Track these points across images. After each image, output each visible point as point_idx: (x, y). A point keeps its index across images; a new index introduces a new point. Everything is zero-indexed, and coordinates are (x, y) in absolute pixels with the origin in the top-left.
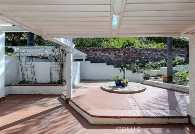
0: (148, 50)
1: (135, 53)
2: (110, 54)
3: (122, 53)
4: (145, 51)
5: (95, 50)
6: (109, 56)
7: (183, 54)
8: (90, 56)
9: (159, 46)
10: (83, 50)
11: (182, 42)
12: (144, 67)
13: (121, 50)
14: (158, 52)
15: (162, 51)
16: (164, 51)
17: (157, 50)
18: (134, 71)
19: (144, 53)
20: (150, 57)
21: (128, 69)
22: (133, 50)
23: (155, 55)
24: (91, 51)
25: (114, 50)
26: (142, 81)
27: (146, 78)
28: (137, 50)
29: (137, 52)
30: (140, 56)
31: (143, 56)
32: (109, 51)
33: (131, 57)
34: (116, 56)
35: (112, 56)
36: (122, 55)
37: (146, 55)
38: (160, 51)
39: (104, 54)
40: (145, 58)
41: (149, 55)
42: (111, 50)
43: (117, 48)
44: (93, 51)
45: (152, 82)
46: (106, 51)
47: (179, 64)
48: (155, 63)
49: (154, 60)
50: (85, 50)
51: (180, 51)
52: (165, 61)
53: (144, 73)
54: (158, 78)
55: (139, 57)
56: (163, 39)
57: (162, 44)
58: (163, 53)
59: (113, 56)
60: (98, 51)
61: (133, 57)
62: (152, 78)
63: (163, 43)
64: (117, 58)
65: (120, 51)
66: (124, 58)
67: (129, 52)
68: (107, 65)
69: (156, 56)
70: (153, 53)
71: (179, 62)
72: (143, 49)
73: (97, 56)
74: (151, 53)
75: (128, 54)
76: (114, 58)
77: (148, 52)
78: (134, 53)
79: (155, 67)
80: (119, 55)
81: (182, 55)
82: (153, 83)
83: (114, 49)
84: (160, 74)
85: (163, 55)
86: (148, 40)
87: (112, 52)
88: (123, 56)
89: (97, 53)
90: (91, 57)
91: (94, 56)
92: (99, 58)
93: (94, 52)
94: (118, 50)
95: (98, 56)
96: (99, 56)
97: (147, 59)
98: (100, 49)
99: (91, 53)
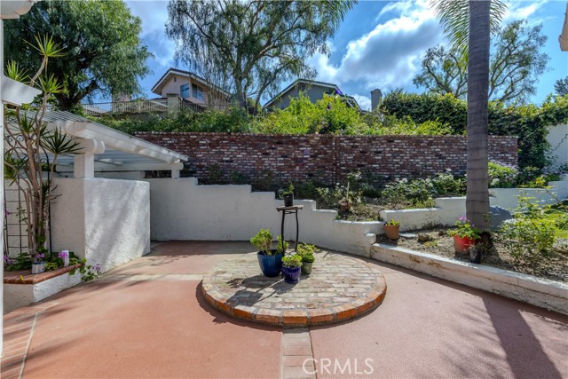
0: (390, 140)
1: (350, 152)
2: (268, 154)
3: (307, 152)
4: (382, 144)
5: (217, 141)
6: (263, 162)
7: (507, 153)
8: (201, 161)
9: (425, 129)
10: (179, 142)
11: (498, 117)
12: (379, 196)
13: (304, 141)
14: (424, 147)
15: (437, 144)
16: (442, 145)
17: (422, 142)
18: (344, 213)
19: (380, 152)
20: (397, 163)
21: (322, 204)
22: (342, 141)
23: (414, 156)
24: (204, 145)
25: (279, 143)
26: (373, 248)
27: (388, 236)
28: (356, 142)
29: (357, 147)
30: (365, 161)
31: (375, 162)
32: (264, 146)
33: (335, 164)
34: (287, 161)
35: (273, 162)
36: (306, 159)
37: (384, 158)
38: (430, 143)
39: (249, 153)
40: (384, 168)
41: (395, 158)
42: (270, 143)
43: (288, 137)
44: (210, 145)
45: (411, 256)
46: (254, 146)
47: (501, 187)
48: (415, 183)
49: (413, 173)
50: (185, 142)
51: (498, 145)
52: (451, 177)
53: (379, 219)
54: (432, 240)
55: (363, 166)
56: (437, 113)
57: (435, 126)
58: (442, 150)
59: (276, 161)
60: (226, 145)
61: (343, 165)
62: (407, 238)
63: (438, 123)
64: (290, 166)
65: (301, 146)
66: (313, 168)
67: (330, 148)
68: (253, 190)
69: (419, 162)
70: (409, 151)
71: (499, 177)
72: (374, 139)
73: (223, 161)
74: (402, 152)
75: (326, 153)
76: (279, 169)
77: (390, 146)
78: (346, 153)
79: (417, 198)
80: (296, 159)
81: (502, 158)
82: (416, 259)
83: (280, 140)
84: (435, 220)
85: (440, 157)
86: (391, 117)
87: (273, 149)
88: (310, 162)
89: (223, 153)
90: (203, 166)
91: (214, 161)
92: (229, 167)
93: (214, 147)
94: (294, 143)
95: (227, 161)
96: (232, 161)
97: (389, 170)
98: (233, 140)
99: (204, 150)
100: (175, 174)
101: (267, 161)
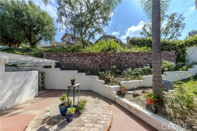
0: (128, 54)
1: (114, 58)
2: (86, 59)
3: (99, 58)
4: (125, 55)
5: (69, 55)
6: (84, 62)
7: (171, 57)
8: (64, 62)
9: (142, 49)
10: (57, 56)
11: (168, 45)
13: (98, 55)
14: (140, 56)
15: (145, 55)
16: (147, 55)
17: (139, 54)
19: (124, 58)
20: (130, 61)
22: (111, 54)
23: (137, 59)
24: (65, 57)
25: (90, 56)
28: (116, 54)
29: (116, 56)
30: (119, 61)
31: (123, 61)
32: (85, 56)
33: (109, 62)
34: (92, 62)
35: (87, 62)
36: (99, 61)
37: (126, 60)
38: (142, 55)
39: (80, 59)
40: (126, 63)
41: (130, 60)
42: (87, 55)
43: (93, 53)
44: (67, 56)
45: (128, 105)
46: (81, 56)
47: (169, 71)
48: (135, 69)
49: (136, 65)
50: (59, 56)
51: (168, 55)
52: (149, 67)
54: (138, 95)
55: (118, 63)
56: (147, 44)
57: (146, 48)
58: (147, 57)
59: (89, 61)
60: (72, 56)
61: (112, 63)
62: (129, 94)
63: (147, 47)
64: (93, 63)
65: (97, 56)
66: (101, 64)
67: (107, 57)
69: (138, 61)
70: (135, 57)
71: (168, 67)
72: (122, 53)
73: (71, 62)
74: (132, 58)
75: (105, 59)
76: (90, 64)
77: (128, 56)
78: (112, 58)
79: (136, 76)
80: (95, 61)
81: (169, 59)
83: (90, 54)
84: (142, 85)
85: (146, 59)
87: (88, 57)
88: (100, 61)
89: (71, 59)
90: (65, 64)
91: (68, 62)
92: (73, 64)
93: (68, 57)
94: (94, 55)
95: (72, 62)
96: (74, 62)
97: (128, 64)
98: (74, 55)
99: (65, 58)
100: (53, 67)
101: (86, 62)
